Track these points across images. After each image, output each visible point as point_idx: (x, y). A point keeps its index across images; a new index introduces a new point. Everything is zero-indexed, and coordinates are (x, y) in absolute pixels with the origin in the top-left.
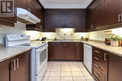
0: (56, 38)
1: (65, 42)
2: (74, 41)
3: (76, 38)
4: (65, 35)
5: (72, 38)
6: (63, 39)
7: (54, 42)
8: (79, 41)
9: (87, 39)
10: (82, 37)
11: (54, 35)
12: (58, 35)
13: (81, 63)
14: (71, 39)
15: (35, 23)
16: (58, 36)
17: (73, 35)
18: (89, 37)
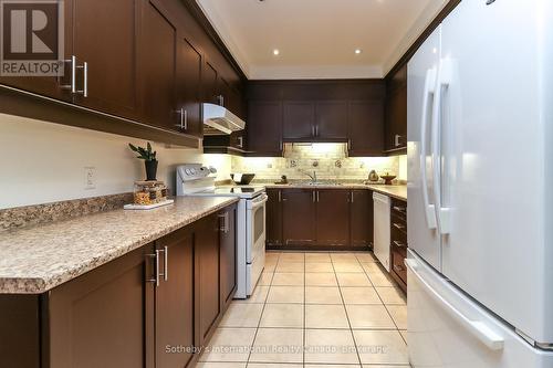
0: (284, 177)
1: (316, 189)
2: (345, 185)
3: (354, 174)
4: (315, 165)
5: (337, 174)
6: (308, 178)
7: (282, 189)
8: (363, 185)
9: (388, 180)
10: (373, 172)
11: (277, 167)
12: (293, 164)
13: (367, 256)
14: (334, 178)
15: (229, 132)
16: (293, 170)
17: (343, 167)
18: (398, 171)
